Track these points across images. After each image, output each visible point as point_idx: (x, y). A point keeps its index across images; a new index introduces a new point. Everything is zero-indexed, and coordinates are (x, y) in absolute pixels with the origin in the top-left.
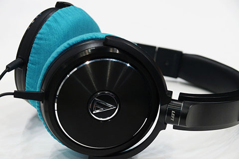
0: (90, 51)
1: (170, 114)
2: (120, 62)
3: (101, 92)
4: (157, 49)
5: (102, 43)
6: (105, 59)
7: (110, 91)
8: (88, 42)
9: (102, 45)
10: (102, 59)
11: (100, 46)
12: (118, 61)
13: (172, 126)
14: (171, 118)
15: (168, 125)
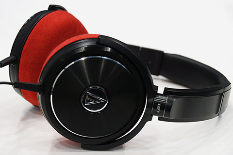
0: (84, 49)
1: (156, 107)
2: (111, 59)
3: (92, 86)
4: (140, 49)
5: (95, 42)
6: (97, 57)
7: (100, 86)
8: (82, 41)
9: (95, 44)
10: (94, 57)
11: (93, 44)
12: (109, 59)
13: (158, 117)
14: (157, 110)
15: (154, 116)
